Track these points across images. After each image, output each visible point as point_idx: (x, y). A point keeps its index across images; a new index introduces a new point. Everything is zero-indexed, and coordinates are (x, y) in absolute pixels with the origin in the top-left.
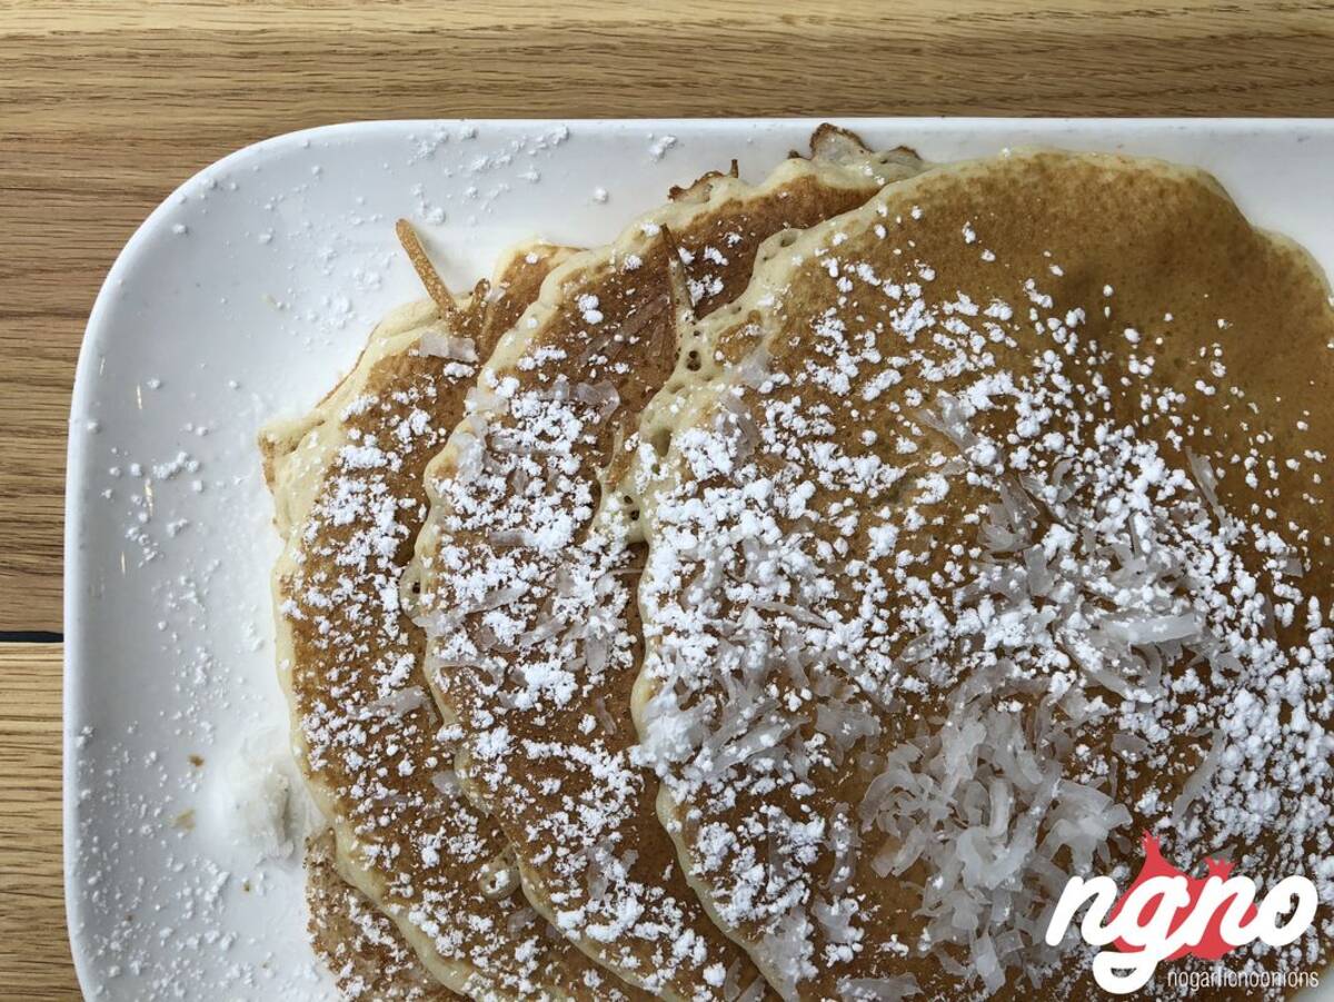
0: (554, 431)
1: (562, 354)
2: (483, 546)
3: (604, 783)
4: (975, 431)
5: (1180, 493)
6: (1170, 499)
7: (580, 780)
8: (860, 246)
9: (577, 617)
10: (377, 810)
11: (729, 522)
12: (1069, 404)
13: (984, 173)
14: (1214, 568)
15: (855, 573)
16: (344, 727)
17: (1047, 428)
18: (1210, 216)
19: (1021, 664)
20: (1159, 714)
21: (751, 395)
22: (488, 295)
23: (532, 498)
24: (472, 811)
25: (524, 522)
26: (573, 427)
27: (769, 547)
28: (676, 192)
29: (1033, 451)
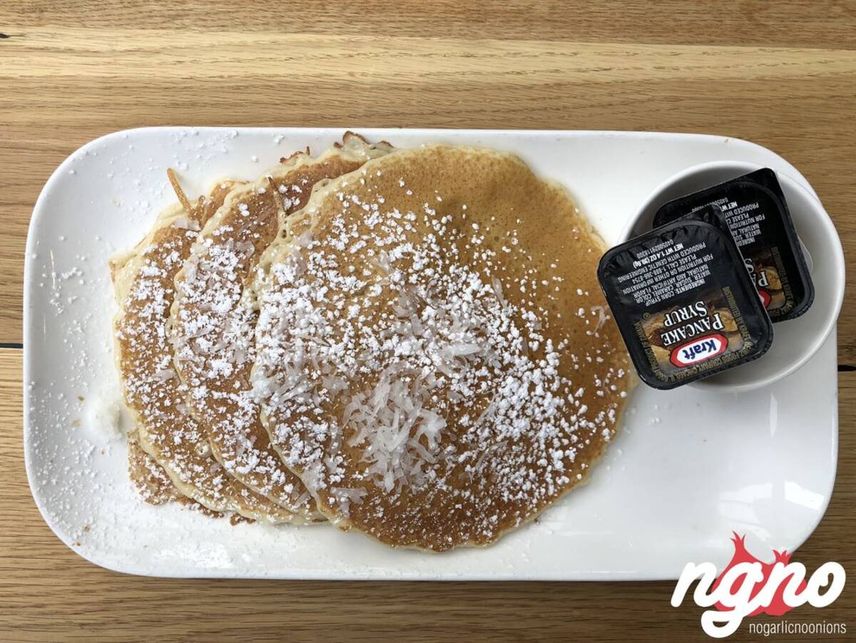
0: (226, 262)
1: (231, 229)
2: (196, 310)
3: (243, 409)
4: (394, 268)
5: (487, 294)
6: (482, 297)
7: (234, 407)
8: (353, 187)
9: (233, 341)
10: (155, 420)
11: (292, 302)
12: (438, 256)
13: (412, 155)
14: (500, 326)
15: (342, 324)
16: (142, 385)
17: (428, 266)
18: (515, 174)
19: (410, 362)
20: (469, 384)
21: (304, 250)
22: (204, 202)
23: (216, 291)
24: (195, 421)
25: (213, 300)
26: (234, 261)
27: (307, 313)
28: (283, 160)
29: (419, 276)
